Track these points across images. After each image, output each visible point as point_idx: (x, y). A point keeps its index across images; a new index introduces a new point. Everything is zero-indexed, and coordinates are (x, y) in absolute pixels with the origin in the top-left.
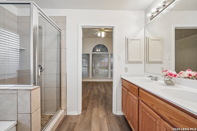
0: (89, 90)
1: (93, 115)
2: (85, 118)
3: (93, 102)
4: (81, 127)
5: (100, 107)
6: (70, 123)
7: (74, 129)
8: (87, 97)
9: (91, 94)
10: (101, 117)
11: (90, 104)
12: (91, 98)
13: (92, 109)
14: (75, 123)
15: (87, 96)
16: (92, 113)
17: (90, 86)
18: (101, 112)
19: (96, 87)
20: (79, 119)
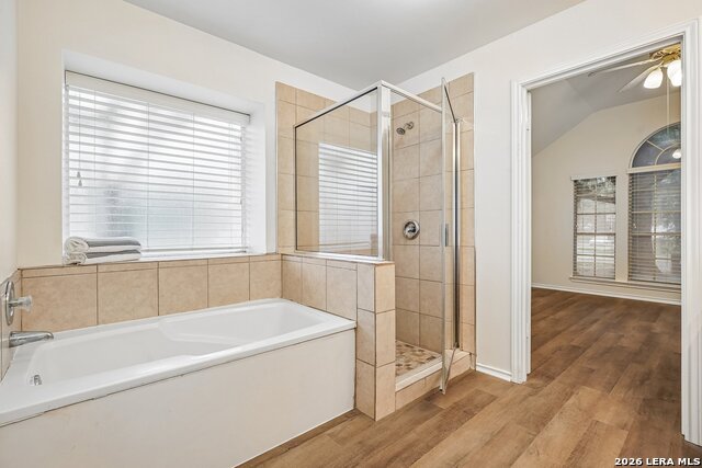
0: (595, 327)
1: (570, 401)
2: (530, 398)
3: (594, 367)
4: (506, 412)
5: (619, 393)
6: (479, 392)
7: (483, 408)
8: (574, 347)
9: (596, 340)
10: (606, 422)
11: (573, 370)
12: (589, 352)
13: (573, 386)
14: (493, 398)
15: (574, 343)
16: (568, 396)
17: (608, 316)
18: (612, 408)
19: (645, 324)
20: (511, 393)
